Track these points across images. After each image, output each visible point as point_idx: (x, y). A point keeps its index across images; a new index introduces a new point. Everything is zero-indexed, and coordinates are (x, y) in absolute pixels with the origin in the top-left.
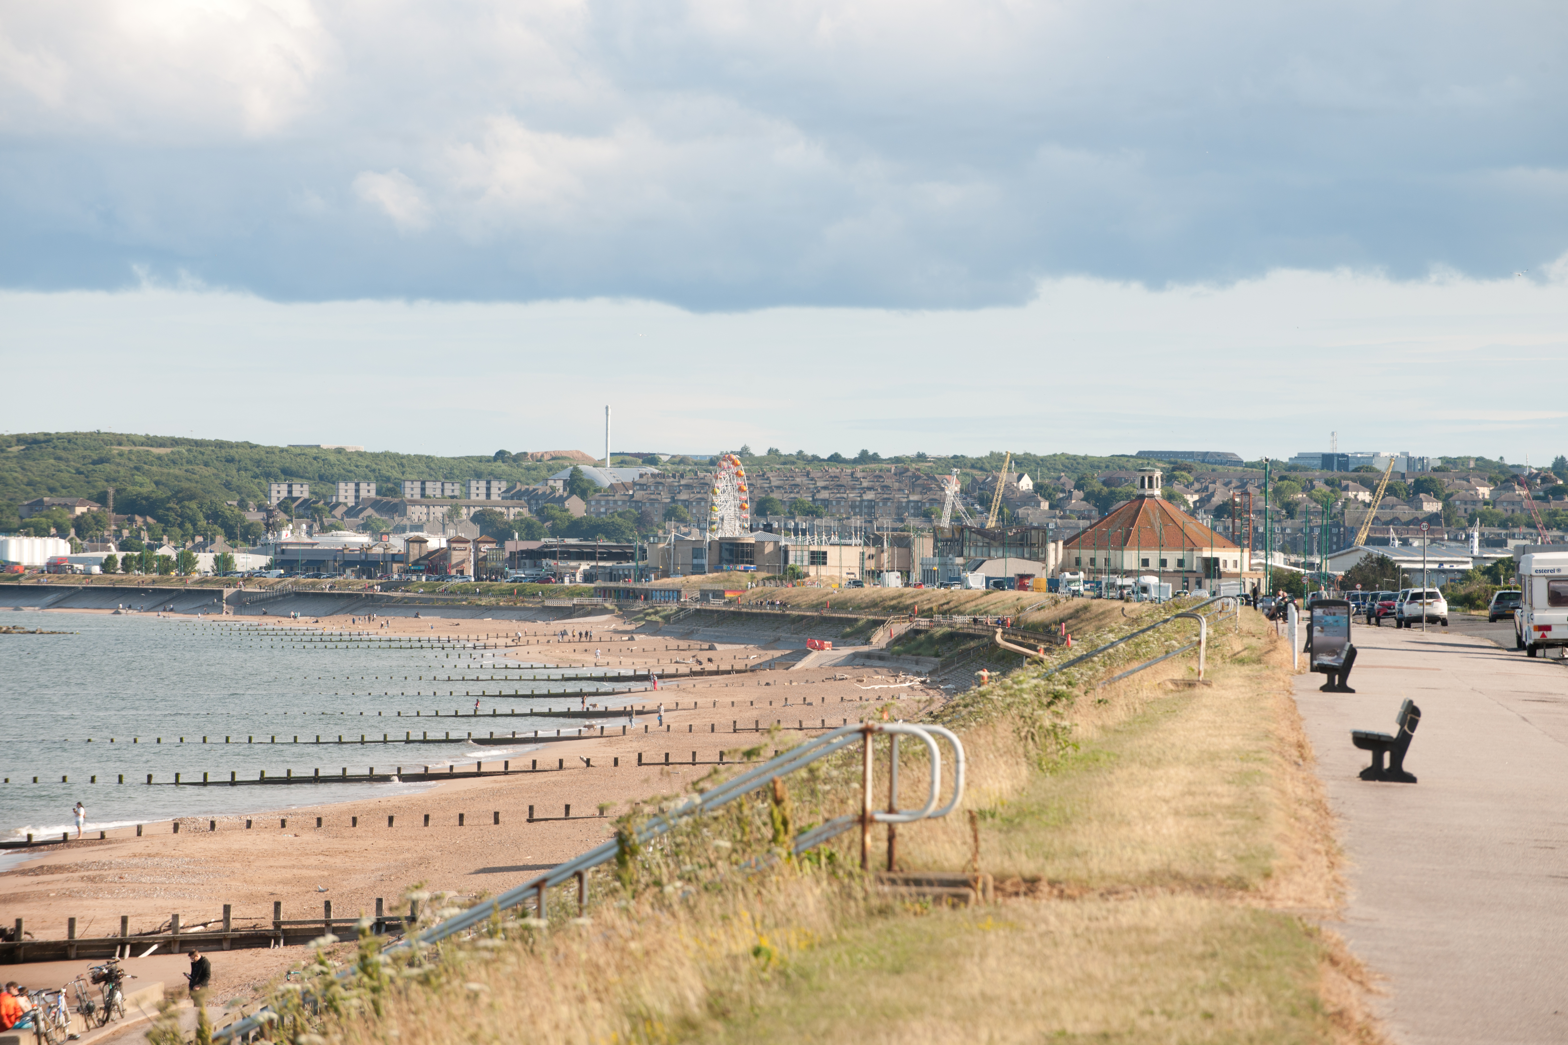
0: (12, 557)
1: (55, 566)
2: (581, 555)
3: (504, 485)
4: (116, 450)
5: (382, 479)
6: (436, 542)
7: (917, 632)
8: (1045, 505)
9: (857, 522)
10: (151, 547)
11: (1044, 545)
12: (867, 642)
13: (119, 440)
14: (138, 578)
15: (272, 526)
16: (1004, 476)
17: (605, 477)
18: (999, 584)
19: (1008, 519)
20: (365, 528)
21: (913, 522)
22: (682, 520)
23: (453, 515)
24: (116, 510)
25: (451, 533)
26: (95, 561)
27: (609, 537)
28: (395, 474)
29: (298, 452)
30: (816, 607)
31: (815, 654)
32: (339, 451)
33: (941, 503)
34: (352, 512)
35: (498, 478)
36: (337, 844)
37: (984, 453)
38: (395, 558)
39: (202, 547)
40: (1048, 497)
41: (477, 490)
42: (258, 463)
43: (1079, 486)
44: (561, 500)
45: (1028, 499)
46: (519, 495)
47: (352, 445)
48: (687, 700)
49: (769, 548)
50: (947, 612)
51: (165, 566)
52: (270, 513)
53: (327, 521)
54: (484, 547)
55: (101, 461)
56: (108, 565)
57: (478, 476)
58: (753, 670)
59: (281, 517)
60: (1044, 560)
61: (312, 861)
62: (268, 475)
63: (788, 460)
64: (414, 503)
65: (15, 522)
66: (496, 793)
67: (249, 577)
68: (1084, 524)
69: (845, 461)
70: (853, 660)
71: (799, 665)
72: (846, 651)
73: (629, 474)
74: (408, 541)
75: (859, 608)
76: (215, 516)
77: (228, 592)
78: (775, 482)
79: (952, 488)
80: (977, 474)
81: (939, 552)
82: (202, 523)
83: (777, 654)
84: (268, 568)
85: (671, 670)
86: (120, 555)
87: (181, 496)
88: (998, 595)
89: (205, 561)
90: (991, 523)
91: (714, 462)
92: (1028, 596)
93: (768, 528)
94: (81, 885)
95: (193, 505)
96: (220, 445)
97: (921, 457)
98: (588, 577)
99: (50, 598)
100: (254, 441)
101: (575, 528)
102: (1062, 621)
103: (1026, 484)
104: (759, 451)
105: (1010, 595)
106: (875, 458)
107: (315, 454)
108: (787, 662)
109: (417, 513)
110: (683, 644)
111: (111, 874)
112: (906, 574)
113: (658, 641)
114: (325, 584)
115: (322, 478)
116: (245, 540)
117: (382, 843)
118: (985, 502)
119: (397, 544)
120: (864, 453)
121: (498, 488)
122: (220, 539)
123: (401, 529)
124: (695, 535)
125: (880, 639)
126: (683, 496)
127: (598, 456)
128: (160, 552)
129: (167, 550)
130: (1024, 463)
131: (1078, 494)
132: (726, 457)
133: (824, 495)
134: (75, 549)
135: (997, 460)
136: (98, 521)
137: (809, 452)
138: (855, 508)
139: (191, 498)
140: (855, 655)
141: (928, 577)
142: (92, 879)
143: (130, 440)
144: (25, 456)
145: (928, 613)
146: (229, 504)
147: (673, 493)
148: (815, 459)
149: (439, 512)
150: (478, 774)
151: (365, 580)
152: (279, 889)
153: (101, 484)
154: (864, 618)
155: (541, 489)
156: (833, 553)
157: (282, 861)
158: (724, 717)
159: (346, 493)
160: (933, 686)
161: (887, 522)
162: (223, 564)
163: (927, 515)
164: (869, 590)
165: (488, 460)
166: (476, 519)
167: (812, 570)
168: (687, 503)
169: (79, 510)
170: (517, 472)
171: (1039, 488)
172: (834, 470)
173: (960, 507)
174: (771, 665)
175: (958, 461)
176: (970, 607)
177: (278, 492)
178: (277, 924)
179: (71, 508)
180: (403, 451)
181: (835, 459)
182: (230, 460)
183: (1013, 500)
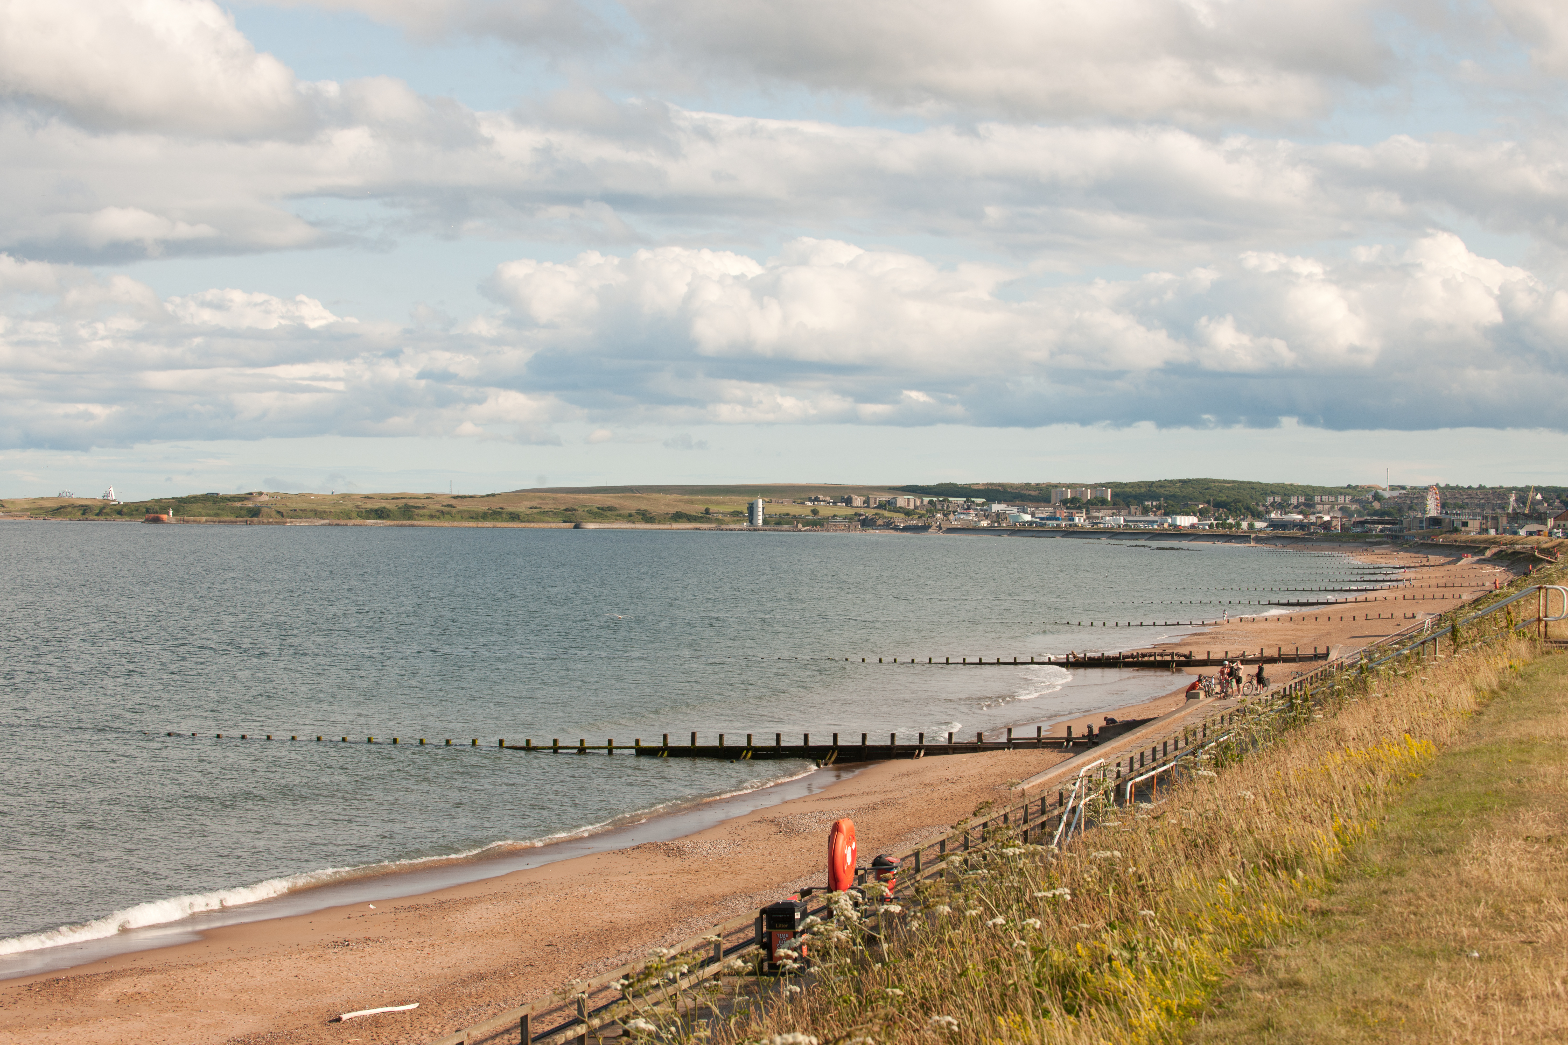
0: (1178, 523)
1: (1193, 526)
2: (1379, 523)
3: (1350, 497)
4: (1213, 484)
5: (1307, 495)
6: (1327, 518)
7: (1502, 551)
8: (1546, 505)
9: (1478, 510)
10: (1225, 520)
11: (1546, 520)
12: (1484, 555)
13: (1214, 481)
14: (1221, 531)
15: (1268, 512)
16: (1531, 494)
17: (1387, 494)
18: (1530, 534)
19: (1533, 510)
20: (1300, 513)
21: (1499, 511)
22: (1415, 510)
23: (1332, 508)
24: (1214, 506)
25: (1331, 515)
26: (1206, 524)
27: (1388, 516)
28: (1311, 493)
29: (1277, 485)
30: (1465, 542)
31: (1465, 559)
32: (1291, 485)
33: (1508, 504)
34: (1296, 507)
35: (1348, 494)
36: (1297, 627)
37: (1524, 486)
38: (1312, 524)
39: (1243, 520)
40: (1546, 502)
41: (1341, 499)
42: (1262, 489)
43: (1558, 498)
44: (1371, 502)
45: (1539, 502)
46: (1356, 501)
47: (1296, 483)
48: (1419, 576)
49: (1447, 520)
50: (1513, 543)
51: (1231, 526)
52: (1267, 507)
53: (1287, 510)
54: (1344, 520)
55: (1208, 489)
56: (1211, 526)
57: (1341, 494)
58: (1442, 565)
59: (1271, 509)
60: (1546, 525)
61: (1289, 633)
62: (1266, 494)
63: (1453, 488)
64: (1318, 504)
65: (1179, 510)
66: (1353, 609)
67: (1261, 530)
68: (1560, 511)
69: (1473, 489)
70: (1478, 562)
71: (1459, 563)
72: (1476, 558)
73: (1395, 493)
74: (1317, 518)
75: (1480, 542)
76: (1248, 508)
77: (1253, 536)
78: (1448, 496)
79: (1512, 498)
80: (1521, 493)
81: (1509, 522)
82: (1243, 511)
83: (1451, 559)
84: (1267, 527)
85: (1412, 565)
86: (1215, 523)
87: (1236, 501)
88: (1531, 538)
89: (1244, 525)
90: (1526, 511)
91: (1426, 489)
92: (1541, 538)
93: (1446, 513)
94: (1210, 640)
95: (1240, 504)
96: (1249, 483)
97: (1501, 487)
98: (1382, 531)
99: (1191, 538)
100: (1261, 481)
101: (1376, 513)
102: (1554, 547)
103: (1539, 497)
104: (1442, 485)
105: (1535, 537)
106: (1484, 488)
107: (1282, 486)
108: (1454, 562)
109: (1319, 507)
110: (1417, 555)
111: (1220, 636)
112: (1497, 530)
113: (1408, 554)
114: (1287, 533)
115: (1285, 495)
116: (1258, 517)
117: (1313, 627)
118: (1524, 504)
119: (1312, 518)
120: (1480, 486)
121: (1348, 498)
122: (1249, 517)
123: (1313, 513)
124: (1419, 516)
125: (1488, 554)
126: (1415, 501)
127: (1384, 487)
128: (1228, 521)
129: (1231, 521)
130: (1538, 489)
131: (1557, 501)
132: (1431, 487)
133: (1466, 501)
134: (1199, 520)
135: (1528, 488)
136: (1207, 510)
137: (1460, 485)
138: (1477, 505)
139: (1239, 502)
140: (1479, 560)
141: (1505, 531)
142: (1213, 638)
143: (1218, 481)
144: (1182, 487)
145: (1505, 544)
146: (1253, 504)
147: (1411, 499)
148: (1462, 488)
149: (1327, 507)
150: (1346, 602)
151: (1301, 532)
152: (1278, 643)
153: (1208, 497)
154: (1482, 546)
155: (1364, 498)
156: (1470, 523)
157: (1279, 633)
158: (1433, 582)
159: (1294, 500)
160: (1508, 571)
161: (1489, 511)
162: (1251, 526)
163: (1503, 508)
164: (1484, 536)
165: (1344, 488)
166: (1341, 509)
167: (1463, 529)
168: (1417, 504)
169: (1201, 506)
170: (1355, 493)
171: (1544, 498)
172: (1469, 492)
173: (1515, 505)
174: (1449, 563)
175: (1514, 489)
176: (1520, 542)
177: (1270, 500)
178: (1280, 655)
179: (1198, 506)
180: (1314, 485)
181: (1470, 488)
182: (1253, 488)
183: (1535, 503)
